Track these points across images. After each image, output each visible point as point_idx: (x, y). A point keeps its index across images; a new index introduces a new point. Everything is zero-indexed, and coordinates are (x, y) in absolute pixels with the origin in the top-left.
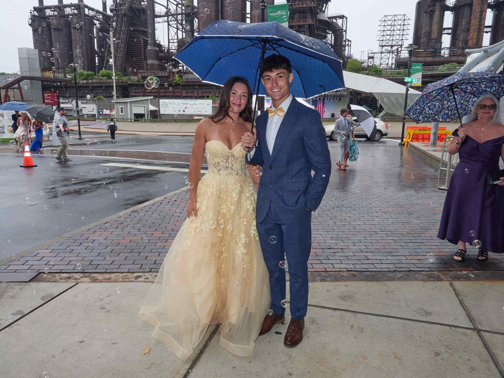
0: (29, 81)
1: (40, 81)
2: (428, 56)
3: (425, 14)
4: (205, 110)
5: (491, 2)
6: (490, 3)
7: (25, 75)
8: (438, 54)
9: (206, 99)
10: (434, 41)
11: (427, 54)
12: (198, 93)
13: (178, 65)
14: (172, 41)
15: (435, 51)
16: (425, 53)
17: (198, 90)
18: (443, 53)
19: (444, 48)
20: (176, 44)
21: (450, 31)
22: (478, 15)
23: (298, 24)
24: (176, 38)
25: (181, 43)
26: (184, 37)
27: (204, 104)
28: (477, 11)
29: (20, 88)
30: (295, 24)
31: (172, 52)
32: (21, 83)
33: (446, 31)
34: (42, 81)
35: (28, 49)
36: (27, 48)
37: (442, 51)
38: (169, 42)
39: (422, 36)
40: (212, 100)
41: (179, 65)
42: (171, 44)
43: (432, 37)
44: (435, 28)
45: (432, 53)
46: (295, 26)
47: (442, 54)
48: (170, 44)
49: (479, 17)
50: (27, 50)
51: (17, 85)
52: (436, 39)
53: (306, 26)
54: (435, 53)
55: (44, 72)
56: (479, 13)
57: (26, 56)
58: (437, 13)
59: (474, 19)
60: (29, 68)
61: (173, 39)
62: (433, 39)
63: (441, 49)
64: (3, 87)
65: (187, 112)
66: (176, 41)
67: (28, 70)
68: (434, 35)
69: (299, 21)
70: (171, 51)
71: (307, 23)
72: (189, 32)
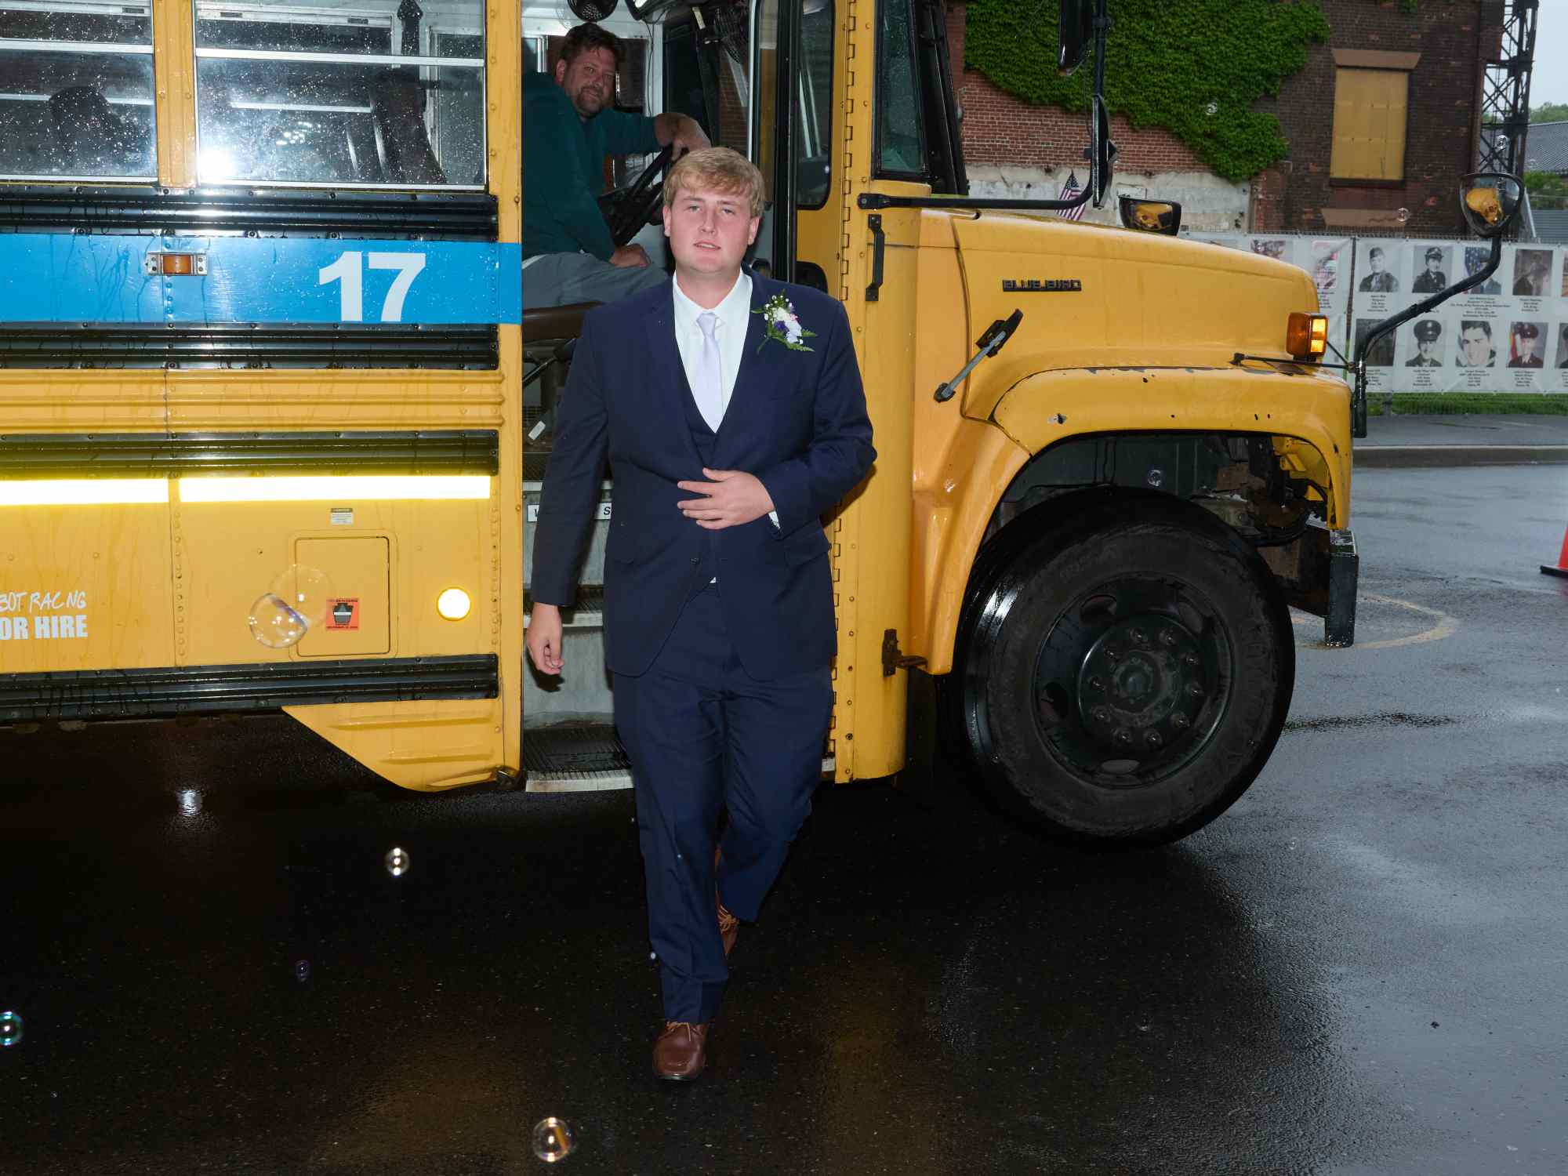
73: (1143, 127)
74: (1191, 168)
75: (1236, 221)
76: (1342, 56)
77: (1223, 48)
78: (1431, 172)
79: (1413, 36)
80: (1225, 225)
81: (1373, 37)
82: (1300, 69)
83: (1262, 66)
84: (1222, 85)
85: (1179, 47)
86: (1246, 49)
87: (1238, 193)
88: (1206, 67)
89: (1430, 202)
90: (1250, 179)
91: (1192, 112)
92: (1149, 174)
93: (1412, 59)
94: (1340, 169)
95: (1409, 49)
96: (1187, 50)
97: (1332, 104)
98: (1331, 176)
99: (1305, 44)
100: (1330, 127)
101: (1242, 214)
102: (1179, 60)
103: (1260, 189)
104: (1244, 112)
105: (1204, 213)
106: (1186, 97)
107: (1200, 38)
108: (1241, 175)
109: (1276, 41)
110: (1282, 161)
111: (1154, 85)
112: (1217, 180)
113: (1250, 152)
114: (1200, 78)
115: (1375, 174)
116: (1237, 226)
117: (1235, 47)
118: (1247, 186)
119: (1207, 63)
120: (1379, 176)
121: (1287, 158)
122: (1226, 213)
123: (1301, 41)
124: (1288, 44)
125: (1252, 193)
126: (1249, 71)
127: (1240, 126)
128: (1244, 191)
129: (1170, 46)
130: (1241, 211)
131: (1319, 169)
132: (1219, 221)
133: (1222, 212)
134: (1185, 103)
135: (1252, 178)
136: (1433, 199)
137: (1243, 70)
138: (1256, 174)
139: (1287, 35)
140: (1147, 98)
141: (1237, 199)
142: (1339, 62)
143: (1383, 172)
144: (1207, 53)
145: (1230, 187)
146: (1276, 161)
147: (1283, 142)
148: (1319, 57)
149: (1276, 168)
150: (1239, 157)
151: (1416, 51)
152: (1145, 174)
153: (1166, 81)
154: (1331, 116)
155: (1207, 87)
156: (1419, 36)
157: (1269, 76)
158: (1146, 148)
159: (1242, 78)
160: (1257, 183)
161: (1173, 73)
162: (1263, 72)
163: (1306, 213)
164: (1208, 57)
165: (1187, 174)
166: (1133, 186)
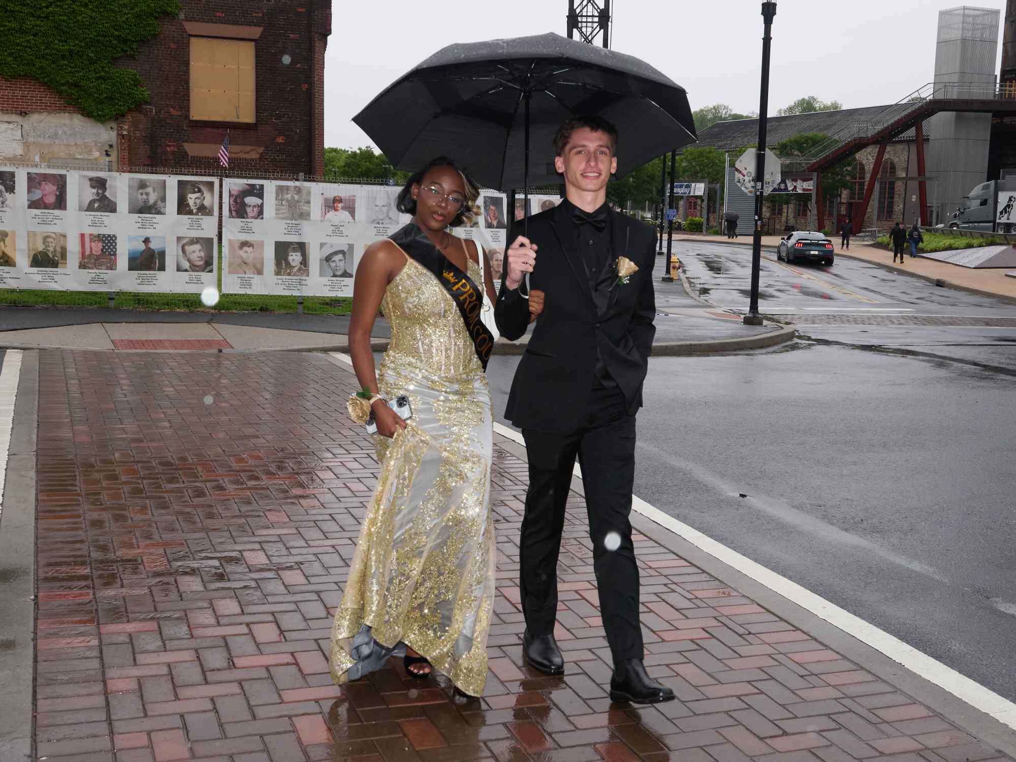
0: (954, 113)
1: (990, 114)
7: (940, 96)
29: (921, 141)
32: (925, 123)
34: (997, 114)
35: (967, 12)
36: (965, 8)
50: (964, 15)
51: (911, 133)
55: (1008, 84)
57: (956, 34)
60: (962, 73)
64: (873, 137)
67: (955, 78)
73: (13, 77)
74: (61, 109)
75: (106, 151)
76: (191, 27)
77: (80, 18)
78: (278, 117)
79: (254, 15)
80: (97, 154)
81: (218, 14)
82: (155, 36)
83: (116, 33)
84: (81, 47)
85: (39, 17)
86: (101, 19)
87: (107, 130)
88: (64, 33)
89: (280, 140)
90: (116, 119)
91: (54, 66)
92: (23, 114)
93: (256, 32)
94: (196, 114)
95: (250, 24)
96: (47, 17)
97: (187, 64)
98: (191, 118)
99: (156, 18)
100: (187, 82)
101: (111, 146)
102: (40, 26)
103: (126, 127)
104: (103, 68)
105: (76, 144)
106: (47, 54)
107: (57, 10)
108: (104, 116)
109: (125, 14)
110: (145, 107)
111: (18, 45)
112: (87, 119)
113: (110, 98)
114: (59, 40)
115: (231, 118)
116: (108, 155)
117: (91, 17)
118: (114, 125)
119: (65, 29)
120: (236, 120)
121: (146, 103)
122: (96, 145)
123: (151, 15)
124: (138, 16)
125: (118, 131)
126: (105, 36)
127: (103, 78)
128: (111, 128)
129: (33, 15)
130: (110, 143)
131: (179, 113)
132: (91, 151)
133: (93, 144)
134: (47, 60)
135: (118, 117)
136: (282, 137)
137: (99, 35)
138: (123, 116)
139: (137, 9)
140: (11, 54)
141: (106, 134)
142: (190, 33)
143: (238, 118)
144: (64, 21)
145: (99, 124)
146: (138, 106)
147: (145, 92)
148: (173, 28)
149: (140, 112)
150: (101, 103)
151: (259, 26)
152: (21, 114)
153: (28, 41)
154: (187, 72)
155: (66, 47)
156: (261, 15)
157: (125, 41)
158: (19, 93)
159: (99, 41)
160: (123, 123)
161: (35, 35)
162: (118, 38)
163: (170, 146)
164: (65, 24)
165: (57, 115)
166: (9, 123)
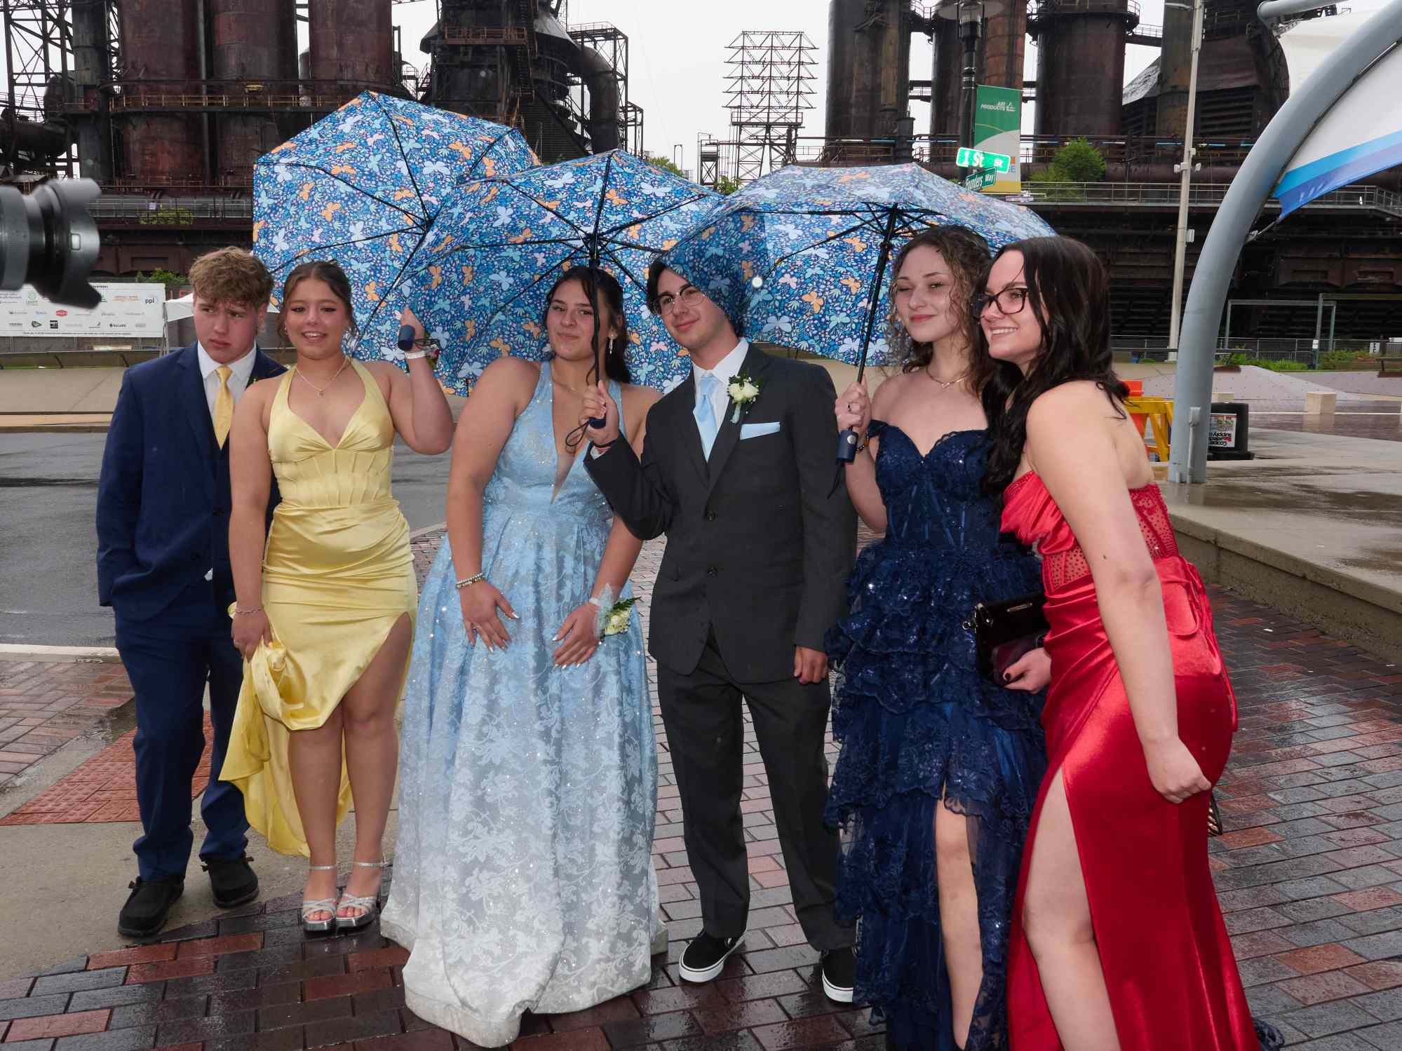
2: (877, 158)
3: (857, 37)
4: (138, 320)
5: (1032, 14)
6: (1029, 15)
8: (905, 154)
9: (140, 281)
10: (888, 115)
11: (873, 152)
12: (117, 259)
13: (53, 165)
14: (23, 79)
15: (894, 145)
16: (868, 148)
17: (117, 250)
18: (918, 151)
19: (920, 136)
20: (41, 92)
21: (928, 91)
22: (1004, 46)
23: (471, 41)
24: (41, 68)
25: (57, 86)
26: (71, 66)
27: (135, 298)
28: (1000, 32)
30: (462, 42)
31: (26, 118)
33: (916, 91)
37: (915, 146)
38: (12, 83)
39: (853, 100)
40: (162, 286)
41: (57, 164)
42: (18, 90)
43: (882, 100)
44: (888, 76)
45: (887, 151)
46: (462, 49)
47: (913, 153)
48: (16, 88)
49: (1005, 51)
52: (895, 110)
53: (498, 48)
54: (895, 151)
56: (1006, 40)
58: (893, 33)
59: (993, 56)
61: (29, 70)
62: (886, 110)
63: (911, 138)
65: (68, 330)
66: (41, 79)
68: (888, 98)
69: (476, 35)
70: (22, 112)
71: (502, 41)
72: (87, 50)
